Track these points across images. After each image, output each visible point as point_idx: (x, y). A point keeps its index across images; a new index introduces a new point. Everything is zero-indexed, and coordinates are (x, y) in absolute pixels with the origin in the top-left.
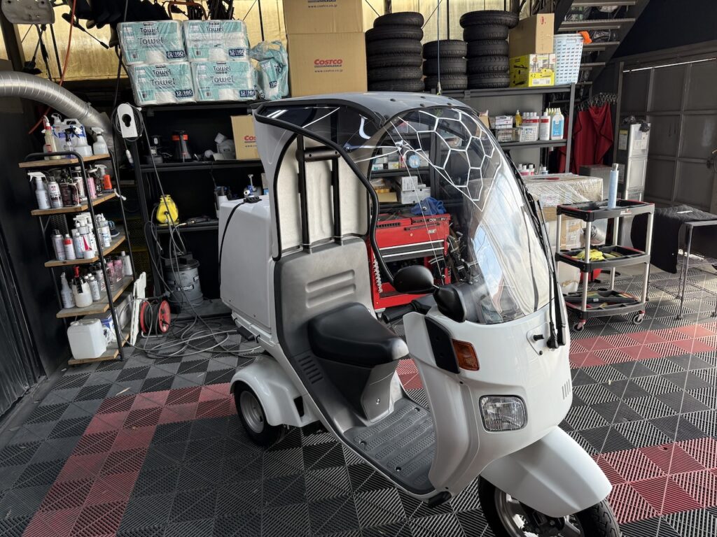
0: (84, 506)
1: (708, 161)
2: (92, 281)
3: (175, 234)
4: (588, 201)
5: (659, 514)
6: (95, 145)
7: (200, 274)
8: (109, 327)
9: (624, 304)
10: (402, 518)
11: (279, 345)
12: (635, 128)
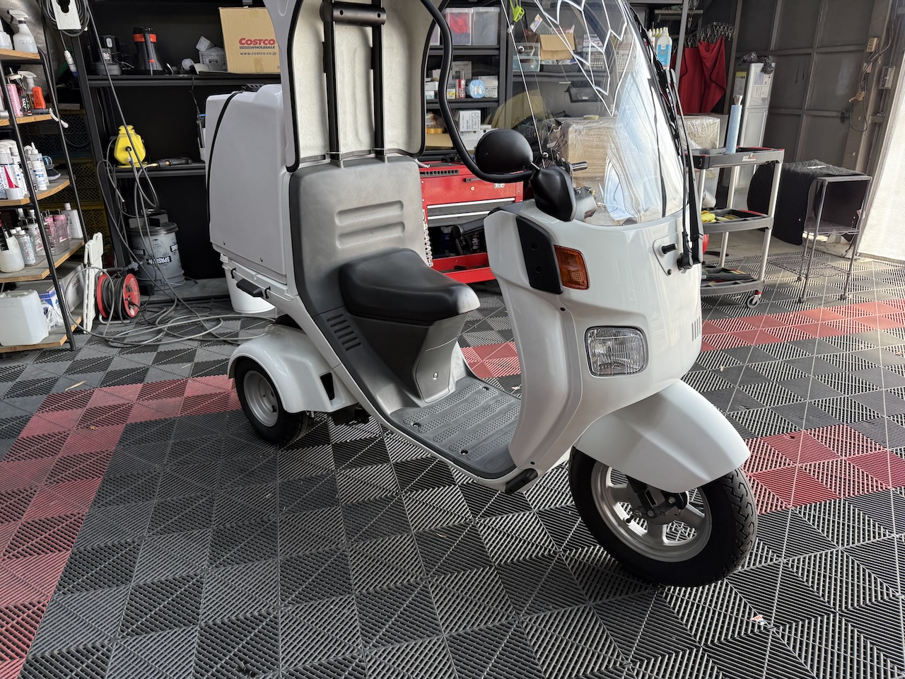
0: (23, 520)
1: (843, 114)
2: (23, 236)
3: (143, 180)
4: (699, 148)
5: (788, 506)
6: (15, 37)
7: (180, 241)
8: (52, 305)
9: (738, 281)
10: (466, 519)
11: (298, 297)
12: (755, 68)
